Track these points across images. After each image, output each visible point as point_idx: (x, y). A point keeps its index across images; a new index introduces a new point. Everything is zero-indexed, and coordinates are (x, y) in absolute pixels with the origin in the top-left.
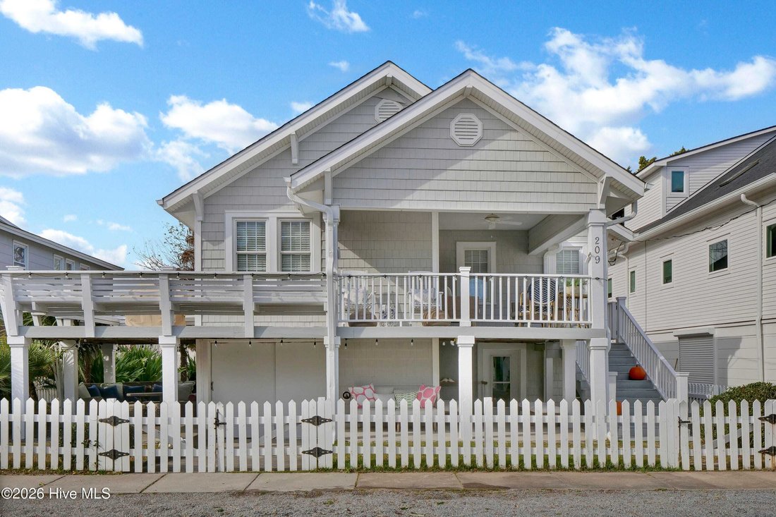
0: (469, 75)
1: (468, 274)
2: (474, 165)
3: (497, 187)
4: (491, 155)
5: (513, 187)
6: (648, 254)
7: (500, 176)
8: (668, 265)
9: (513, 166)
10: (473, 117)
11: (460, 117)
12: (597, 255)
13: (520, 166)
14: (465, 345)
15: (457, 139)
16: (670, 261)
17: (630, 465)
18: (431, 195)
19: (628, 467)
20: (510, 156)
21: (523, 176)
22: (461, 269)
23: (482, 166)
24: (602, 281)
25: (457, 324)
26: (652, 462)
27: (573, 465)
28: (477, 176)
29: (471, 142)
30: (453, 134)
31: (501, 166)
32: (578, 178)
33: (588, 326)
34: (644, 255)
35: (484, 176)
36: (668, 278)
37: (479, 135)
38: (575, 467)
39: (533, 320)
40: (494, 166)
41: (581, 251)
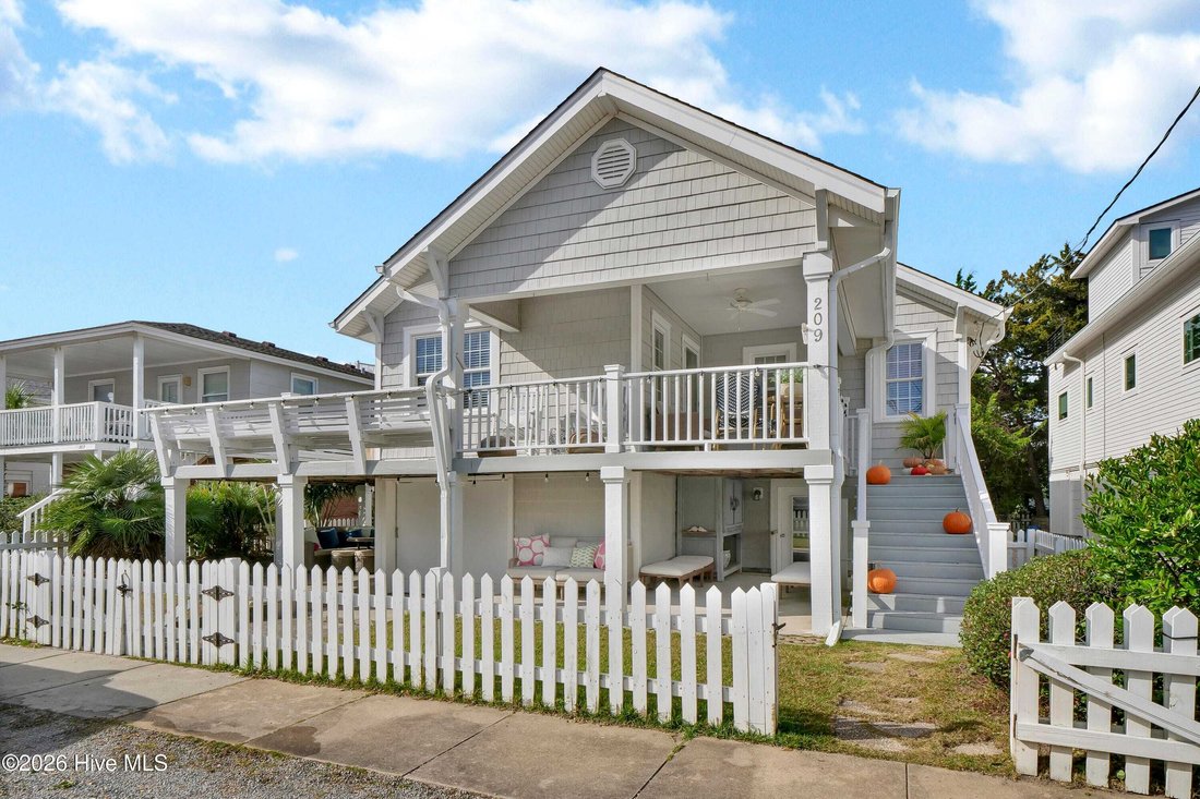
0: (601, 78)
1: (615, 375)
2: (624, 214)
3: (656, 240)
4: (650, 194)
5: (681, 236)
6: (1107, 351)
7: (662, 223)
8: (1131, 361)
9: (681, 205)
10: (622, 143)
11: (605, 146)
12: (818, 327)
13: (691, 204)
14: (614, 481)
15: (600, 179)
16: (1133, 357)
17: (669, 716)
18: (567, 267)
19: (665, 721)
20: (676, 190)
21: (695, 218)
22: (607, 368)
23: (637, 212)
24: (826, 370)
25: (602, 450)
26: (715, 715)
27: (563, 704)
28: (628, 229)
29: (619, 181)
30: (595, 174)
31: (662, 208)
32: (785, 205)
33: (802, 446)
34: (1102, 354)
35: (638, 227)
36: (1131, 384)
37: (631, 167)
38: (566, 707)
39: (714, 440)
40: (651, 210)
41: (925, 344)
